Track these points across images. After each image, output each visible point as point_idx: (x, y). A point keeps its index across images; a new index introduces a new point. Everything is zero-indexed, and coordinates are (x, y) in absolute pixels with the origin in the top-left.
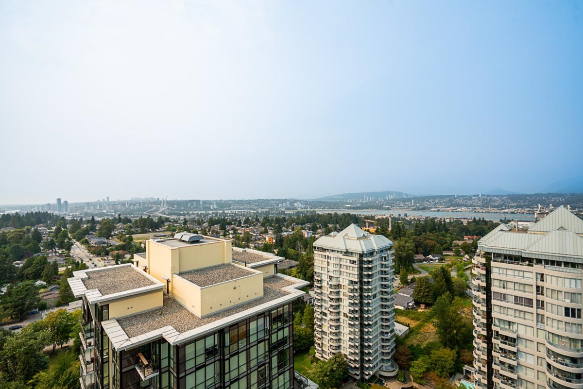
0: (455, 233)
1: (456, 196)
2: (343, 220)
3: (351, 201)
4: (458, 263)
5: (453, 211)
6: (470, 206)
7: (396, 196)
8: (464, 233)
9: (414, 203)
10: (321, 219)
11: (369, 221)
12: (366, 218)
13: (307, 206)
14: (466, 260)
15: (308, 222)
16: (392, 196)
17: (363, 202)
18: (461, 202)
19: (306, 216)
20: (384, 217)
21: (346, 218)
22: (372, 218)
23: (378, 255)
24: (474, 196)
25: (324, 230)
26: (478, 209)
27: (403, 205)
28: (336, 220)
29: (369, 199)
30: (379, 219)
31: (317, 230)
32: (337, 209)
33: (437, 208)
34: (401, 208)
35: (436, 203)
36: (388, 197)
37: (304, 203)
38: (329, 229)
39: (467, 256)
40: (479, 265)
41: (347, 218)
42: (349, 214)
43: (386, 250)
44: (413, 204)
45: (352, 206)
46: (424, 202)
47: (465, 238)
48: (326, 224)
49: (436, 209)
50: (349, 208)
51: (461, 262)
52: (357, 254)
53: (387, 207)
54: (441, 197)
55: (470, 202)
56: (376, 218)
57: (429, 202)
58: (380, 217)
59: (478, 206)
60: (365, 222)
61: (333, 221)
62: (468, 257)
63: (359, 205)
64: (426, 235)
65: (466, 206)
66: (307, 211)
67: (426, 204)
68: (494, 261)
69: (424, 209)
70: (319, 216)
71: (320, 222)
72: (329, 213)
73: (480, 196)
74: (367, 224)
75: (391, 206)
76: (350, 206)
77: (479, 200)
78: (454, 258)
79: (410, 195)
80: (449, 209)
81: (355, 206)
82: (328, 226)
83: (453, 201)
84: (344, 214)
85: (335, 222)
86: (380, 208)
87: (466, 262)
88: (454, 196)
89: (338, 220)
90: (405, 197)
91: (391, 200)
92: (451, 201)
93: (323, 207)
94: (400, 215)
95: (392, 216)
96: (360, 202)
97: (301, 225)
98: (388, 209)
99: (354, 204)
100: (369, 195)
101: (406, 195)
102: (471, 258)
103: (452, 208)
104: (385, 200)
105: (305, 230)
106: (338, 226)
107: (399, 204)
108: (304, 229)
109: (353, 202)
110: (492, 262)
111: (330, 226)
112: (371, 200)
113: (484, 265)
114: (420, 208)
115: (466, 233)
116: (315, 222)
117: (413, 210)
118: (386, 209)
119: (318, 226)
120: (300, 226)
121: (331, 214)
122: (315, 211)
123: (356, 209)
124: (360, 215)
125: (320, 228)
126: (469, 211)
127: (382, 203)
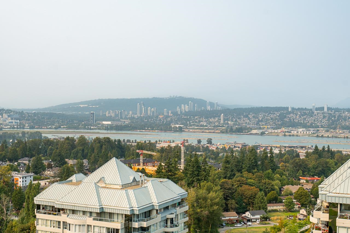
0: (287, 173)
1: (290, 110)
2: (96, 151)
3: (113, 115)
4: (291, 225)
5: (285, 135)
6: (311, 126)
7: (194, 106)
8: (301, 171)
9: (224, 120)
10: (51, 149)
11: (145, 152)
12: (141, 146)
13: (24, 122)
14: (301, 217)
15: (24, 155)
16: (187, 107)
17: (136, 116)
18: (297, 119)
19: (20, 142)
20: (173, 145)
21: (101, 146)
22: (151, 146)
23: (160, 216)
24: (317, 109)
25: (57, 170)
26: (322, 132)
27: (205, 124)
28: (83, 150)
29: (146, 111)
30: (162, 148)
31: (44, 170)
32: (85, 128)
33: (260, 128)
34: (202, 129)
35: (259, 121)
36: (180, 108)
37: (17, 116)
38: (68, 169)
39: (303, 211)
40: (320, 225)
41: (104, 146)
42: (108, 138)
43: (174, 206)
44: (222, 122)
45: (115, 123)
46: (240, 118)
47: (302, 181)
48: (64, 159)
49: (259, 132)
50: (107, 128)
51: (294, 222)
52: (120, 217)
53: (177, 126)
54: (268, 110)
55: (310, 120)
56: (159, 146)
57: (249, 119)
58: (165, 145)
59: (322, 127)
60: (138, 155)
61: (77, 152)
62: (305, 213)
63: (127, 122)
64: (242, 176)
65: (305, 126)
66: (24, 133)
67: (244, 122)
68: (342, 217)
69: (240, 131)
70: (49, 142)
71: (51, 154)
72: (68, 138)
73: (326, 110)
74: (141, 157)
75: (186, 125)
76: (110, 123)
77: (324, 117)
78: (284, 216)
79: (218, 105)
80: (279, 131)
81: (119, 123)
82: (66, 163)
83: (285, 117)
84: (98, 140)
85: (79, 155)
86: (166, 128)
87: (302, 222)
88: (288, 108)
89: (86, 151)
90: (209, 108)
91: (186, 114)
92: (282, 117)
93: (57, 124)
94: (199, 141)
95: (186, 144)
96: (129, 116)
97: (11, 160)
98: (180, 130)
99: (119, 120)
100: (147, 102)
101: (212, 104)
102: (309, 213)
103: (283, 129)
104: (175, 114)
105: (18, 171)
106: (85, 162)
107: (200, 122)
108: (15, 170)
109: (116, 115)
110: (337, 219)
111: (71, 162)
112: (149, 113)
113: (327, 224)
114: (234, 128)
115: (303, 172)
116: (38, 154)
117: (222, 132)
118: (176, 130)
119: (45, 163)
120: (8, 163)
121: (73, 140)
122: (40, 133)
123: (121, 130)
124: (129, 141)
125: (50, 166)
126: (309, 135)
127: (169, 119)
